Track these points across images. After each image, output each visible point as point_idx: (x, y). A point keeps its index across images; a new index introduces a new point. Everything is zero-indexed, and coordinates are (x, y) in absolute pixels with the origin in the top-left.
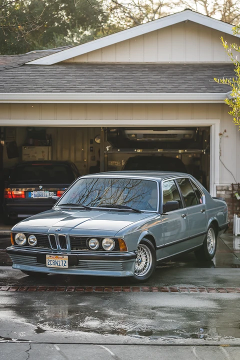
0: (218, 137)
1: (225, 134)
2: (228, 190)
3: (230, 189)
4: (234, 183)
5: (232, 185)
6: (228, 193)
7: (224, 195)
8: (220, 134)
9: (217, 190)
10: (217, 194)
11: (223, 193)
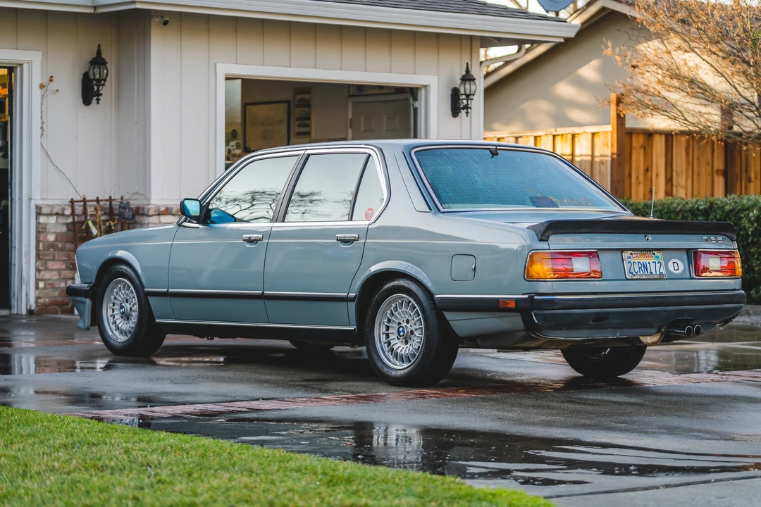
0: (37, 92)
1: (52, 87)
2: (63, 215)
3: (68, 212)
4: (77, 198)
5: (72, 202)
6: (61, 220)
7: (54, 225)
8: (42, 86)
9: (39, 214)
10: (38, 223)
11: (52, 220)
